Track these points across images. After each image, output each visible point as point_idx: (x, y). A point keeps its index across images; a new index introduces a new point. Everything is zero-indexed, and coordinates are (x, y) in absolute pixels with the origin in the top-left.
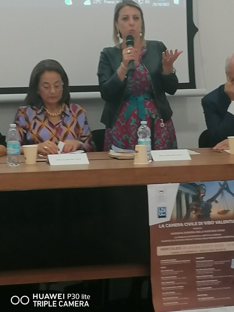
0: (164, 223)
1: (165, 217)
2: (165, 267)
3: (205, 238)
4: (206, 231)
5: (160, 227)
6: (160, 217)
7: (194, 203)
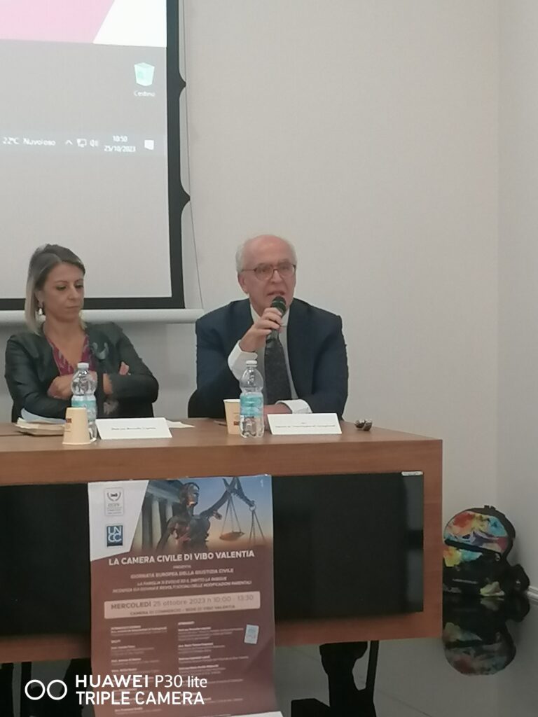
0: (119, 556)
1: (121, 544)
2: (119, 641)
3: (195, 586)
4: (197, 573)
5: (110, 564)
6: (109, 544)
7: (176, 518)
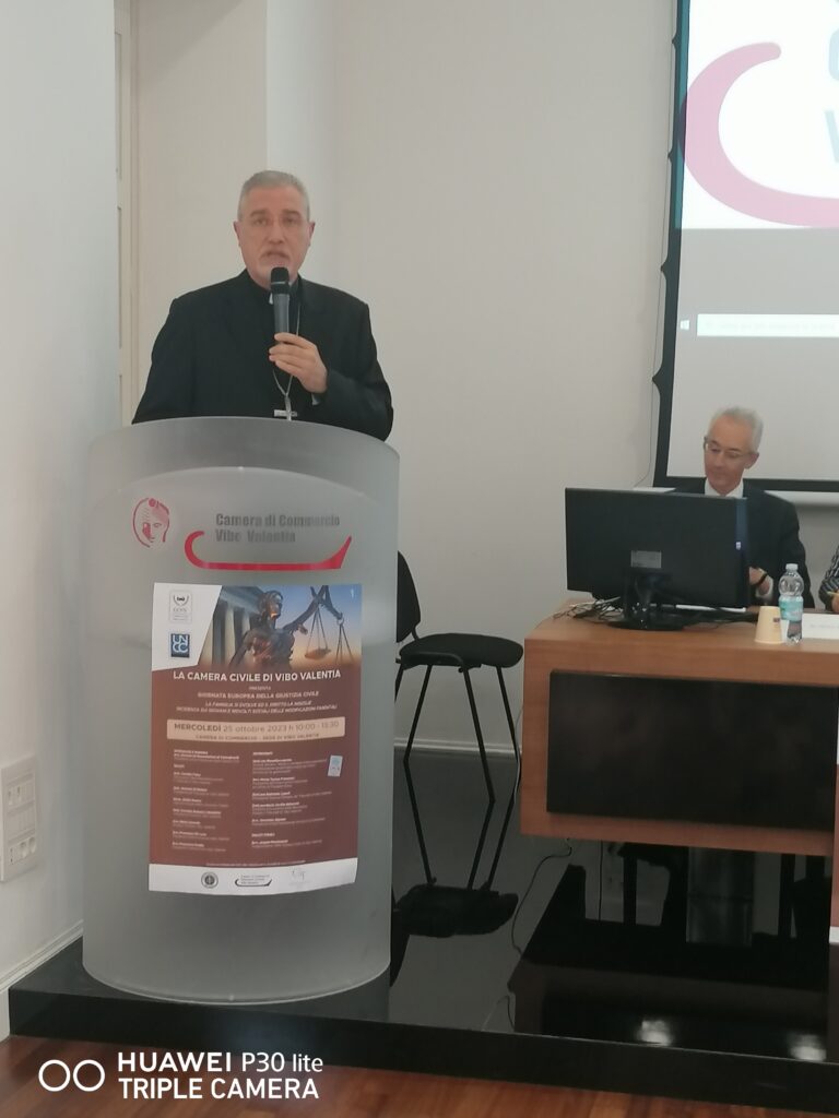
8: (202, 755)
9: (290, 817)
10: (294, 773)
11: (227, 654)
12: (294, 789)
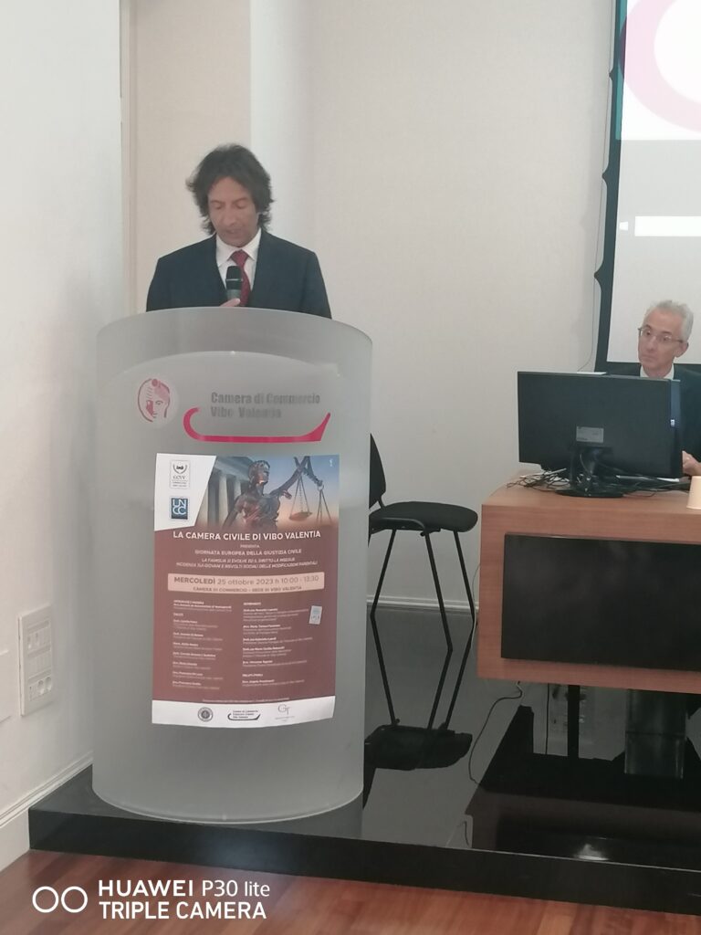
8: (199, 604)
9: (276, 659)
10: (280, 621)
11: (221, 515)
12: (280, 635)
